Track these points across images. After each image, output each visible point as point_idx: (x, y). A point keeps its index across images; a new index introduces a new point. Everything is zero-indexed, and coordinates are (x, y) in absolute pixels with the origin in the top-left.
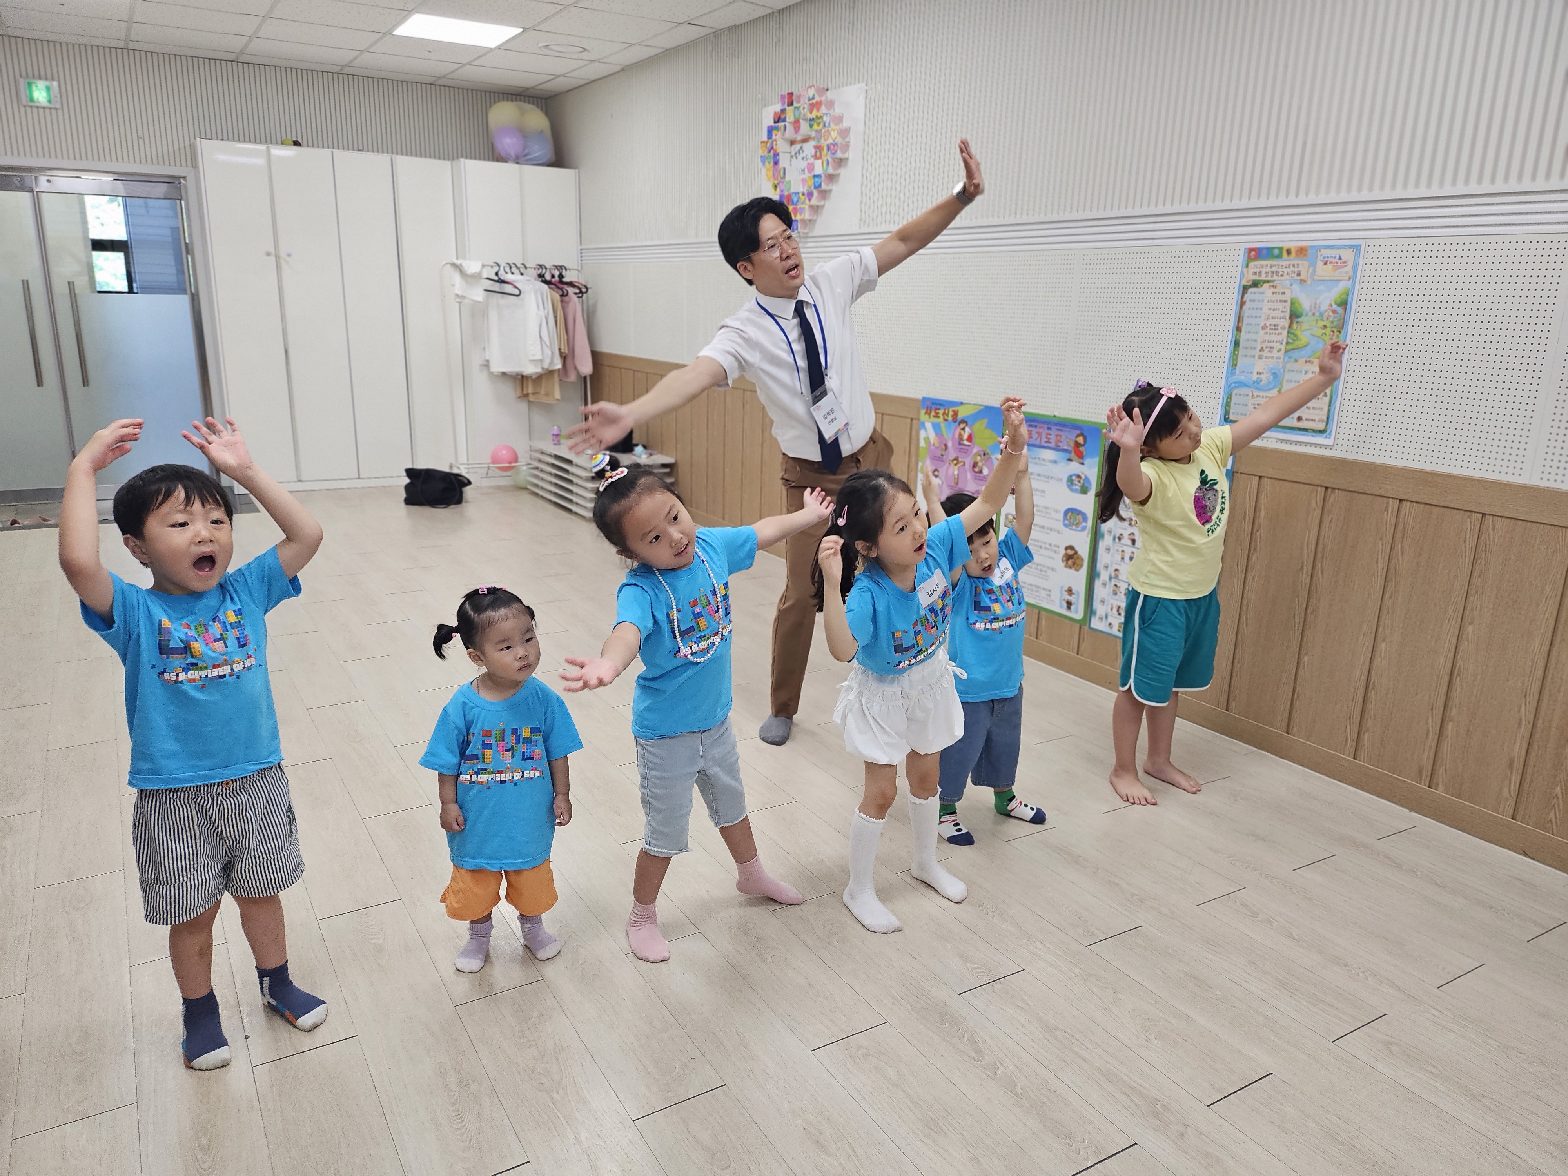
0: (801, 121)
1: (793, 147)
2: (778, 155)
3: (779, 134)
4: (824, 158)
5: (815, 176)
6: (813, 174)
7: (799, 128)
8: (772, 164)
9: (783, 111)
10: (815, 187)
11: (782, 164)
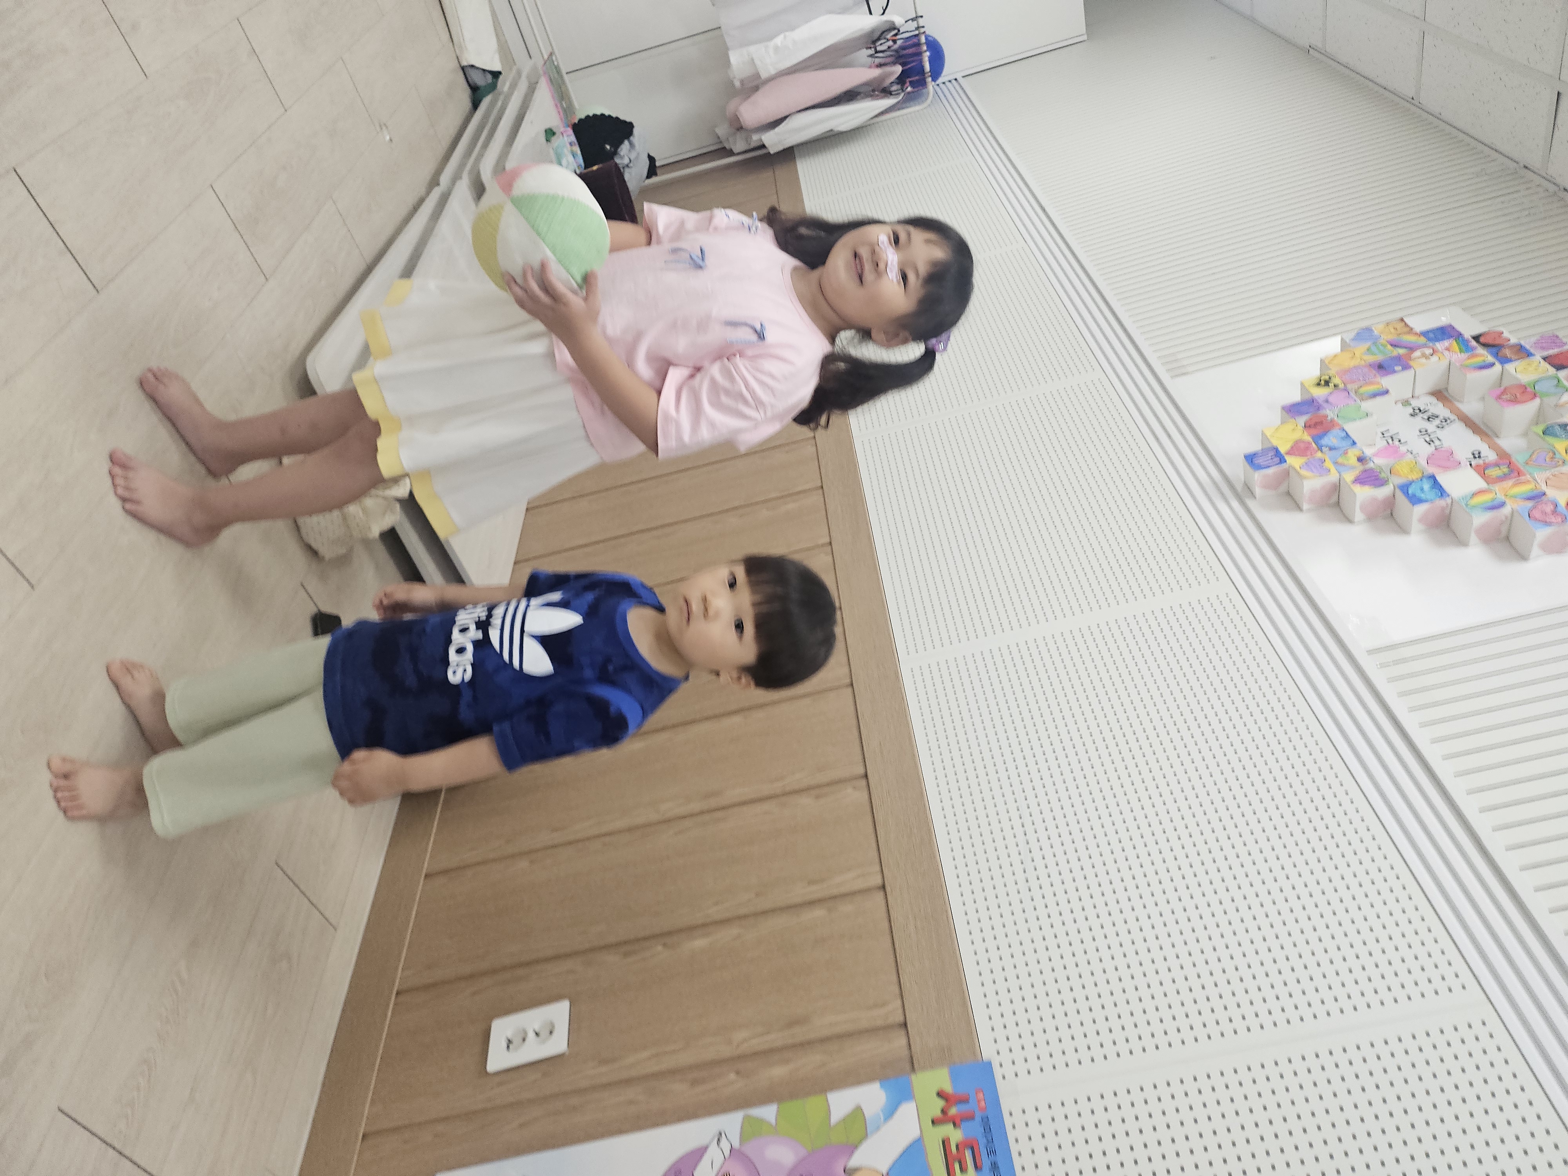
0: (1537, 401)
1: (1433, 400)
2: (1406, 367)
3: (1457, 356)
4: (1499, 492)
5: (1433, 478)
6: (1431, 470)
7: (1515, 401)
8: (1371, 359)
9: (1522, 352)
10: (1404, 488)
11: (1392, 382)
